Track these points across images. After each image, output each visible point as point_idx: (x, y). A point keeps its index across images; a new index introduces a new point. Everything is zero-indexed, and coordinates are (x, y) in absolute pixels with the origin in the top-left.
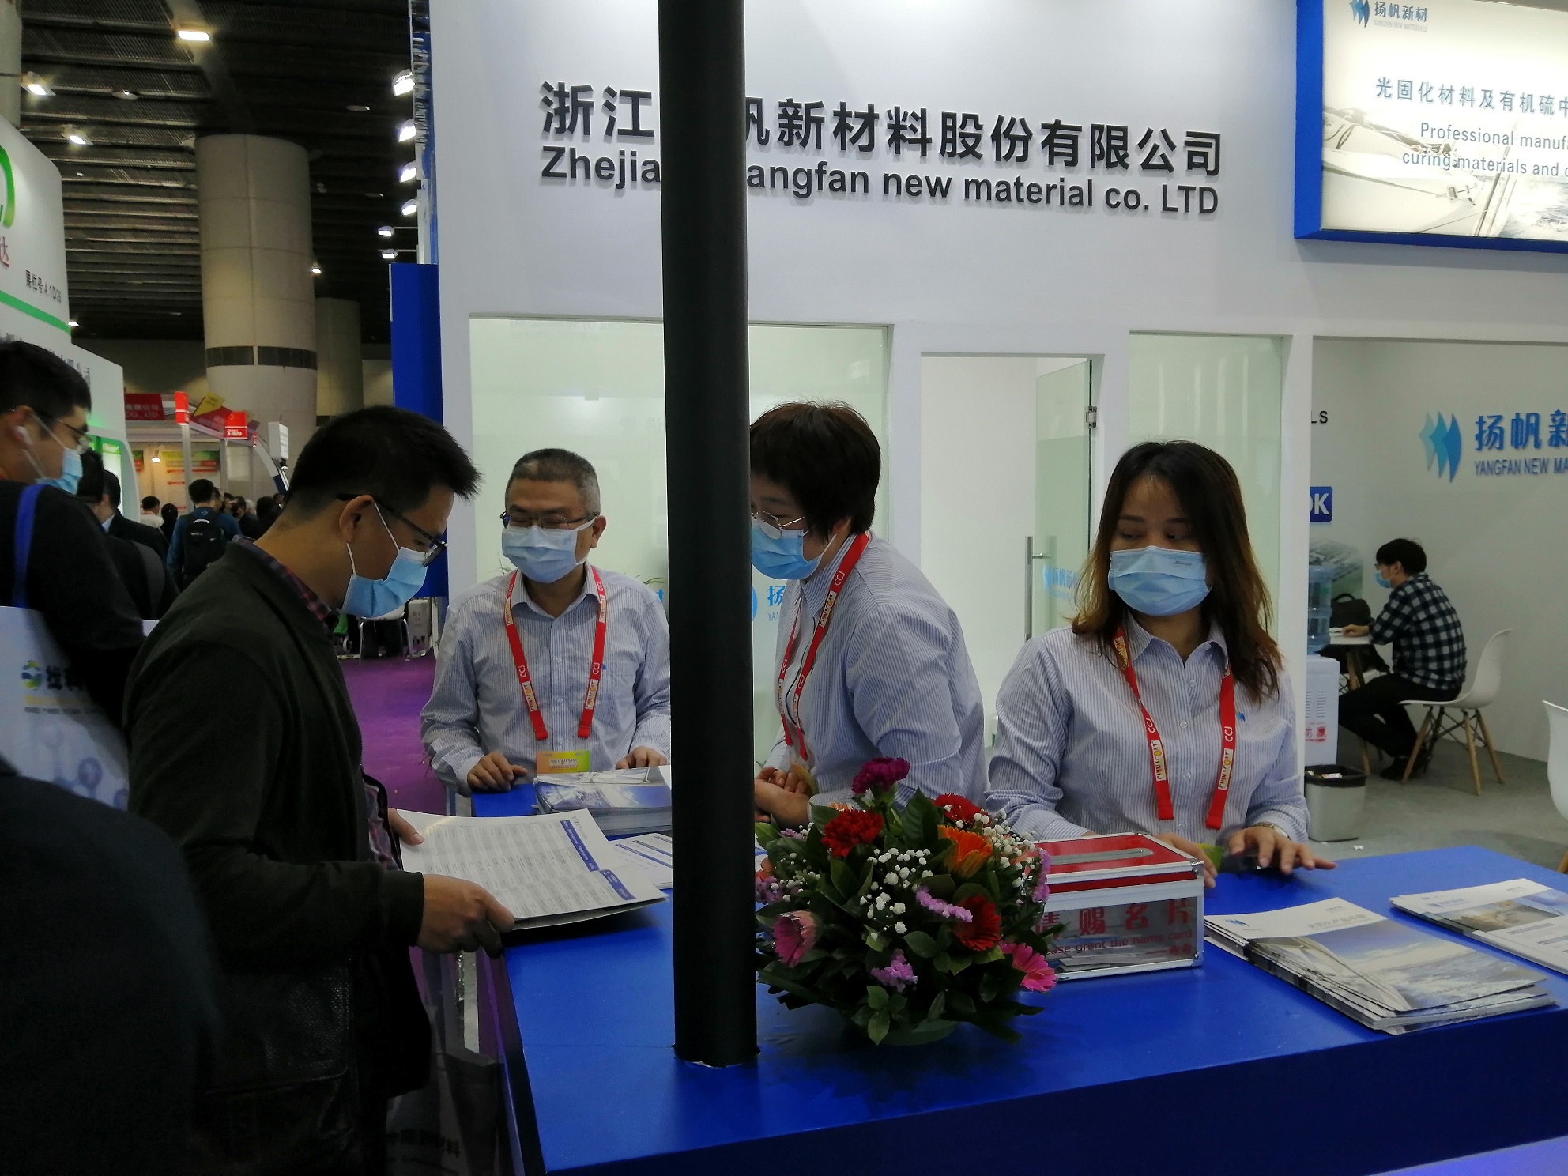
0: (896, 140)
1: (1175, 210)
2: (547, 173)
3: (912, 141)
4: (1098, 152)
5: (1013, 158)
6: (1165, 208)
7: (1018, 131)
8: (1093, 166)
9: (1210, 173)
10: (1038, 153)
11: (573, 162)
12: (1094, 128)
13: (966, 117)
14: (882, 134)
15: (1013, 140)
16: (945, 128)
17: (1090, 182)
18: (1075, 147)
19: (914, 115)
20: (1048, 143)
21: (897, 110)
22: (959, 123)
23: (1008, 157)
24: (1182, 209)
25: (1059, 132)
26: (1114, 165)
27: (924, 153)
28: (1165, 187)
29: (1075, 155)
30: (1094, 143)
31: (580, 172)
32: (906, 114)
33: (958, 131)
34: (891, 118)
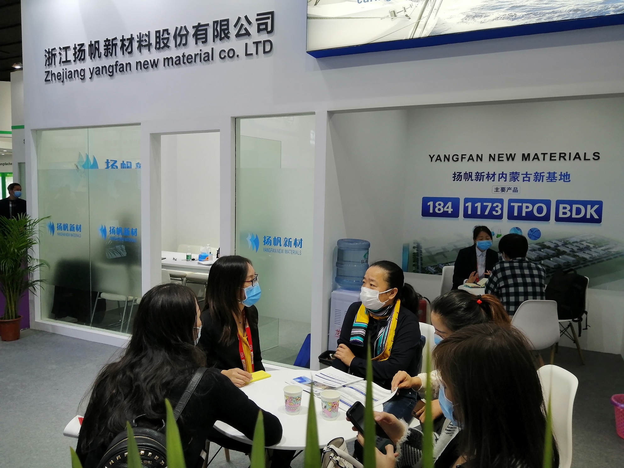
0: (140, 47)
1: (252, 54)
2: (46, 80)
3: (145, 46)
4: (216, 34)
5: (182, 45)
6: (247, 55)
7: (184, 32)
8: (214, 41)
9: (268, 32)
10: (191, 40)
11: (52, 75)
12: (214, 22)
13: (164, 31)
14: (135, 45)
15: (181, 36)
16: (157, 37)
17: (212, 49)
18: (206, 34)
19: (146, 35)
20: (195, 35)
21: (140, 33)
22: (161, 34)
23: (179, 45)
24: (254, 53)
25: (200, 28)
26: (223, 38)
27: (149, 50)
28: (246, 44)
29: (206, 38)
30: (215, 29)
31: (53, 78)
32: (143, 34)
33: (161, 37)
34: (138, 38)
